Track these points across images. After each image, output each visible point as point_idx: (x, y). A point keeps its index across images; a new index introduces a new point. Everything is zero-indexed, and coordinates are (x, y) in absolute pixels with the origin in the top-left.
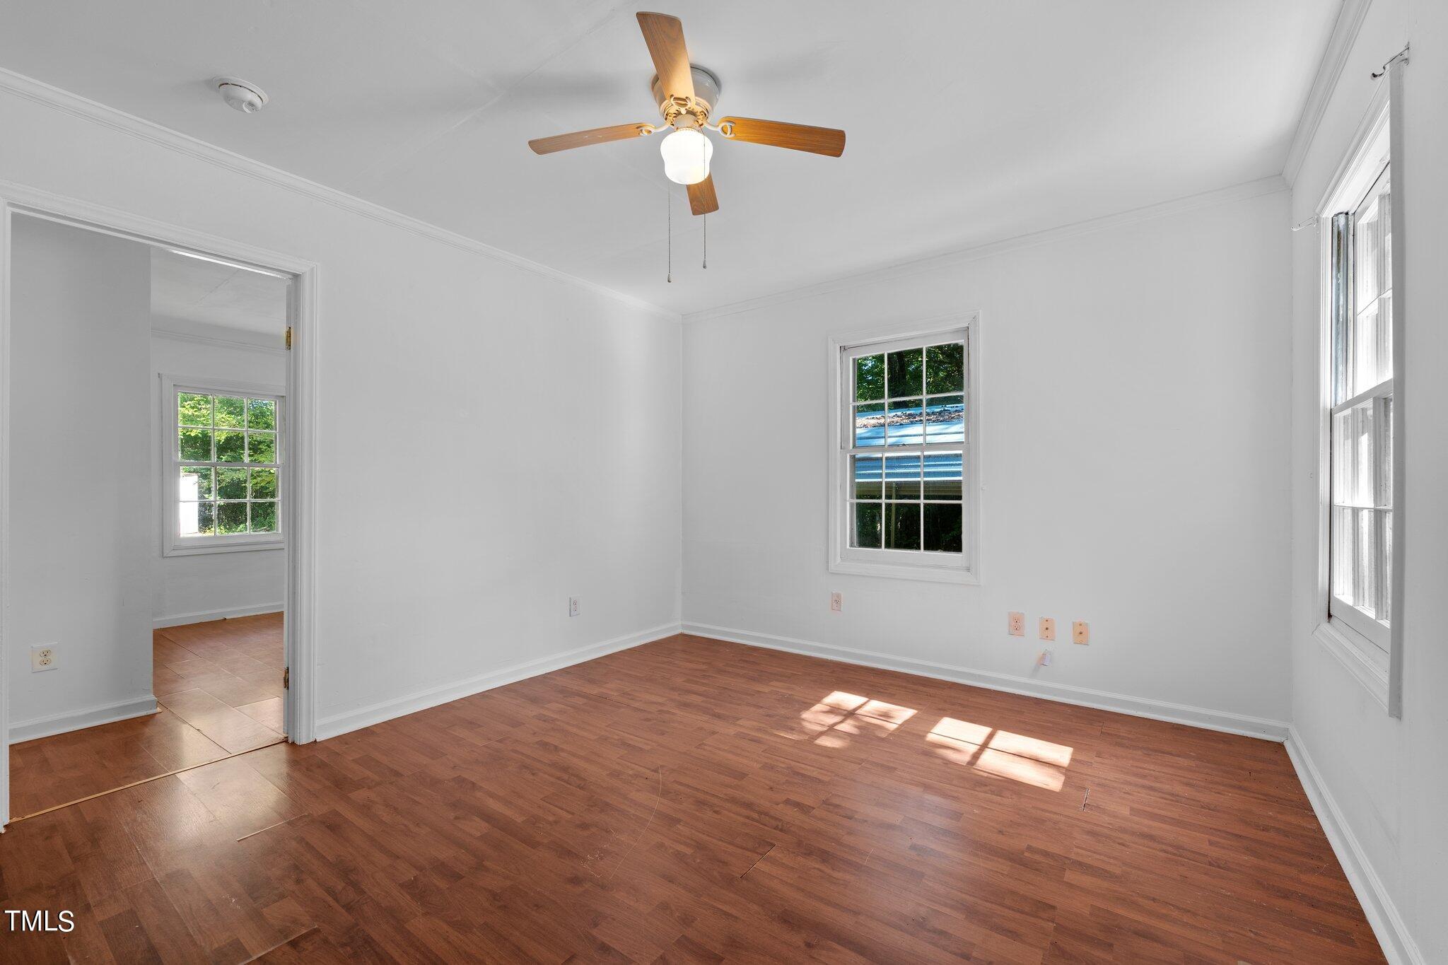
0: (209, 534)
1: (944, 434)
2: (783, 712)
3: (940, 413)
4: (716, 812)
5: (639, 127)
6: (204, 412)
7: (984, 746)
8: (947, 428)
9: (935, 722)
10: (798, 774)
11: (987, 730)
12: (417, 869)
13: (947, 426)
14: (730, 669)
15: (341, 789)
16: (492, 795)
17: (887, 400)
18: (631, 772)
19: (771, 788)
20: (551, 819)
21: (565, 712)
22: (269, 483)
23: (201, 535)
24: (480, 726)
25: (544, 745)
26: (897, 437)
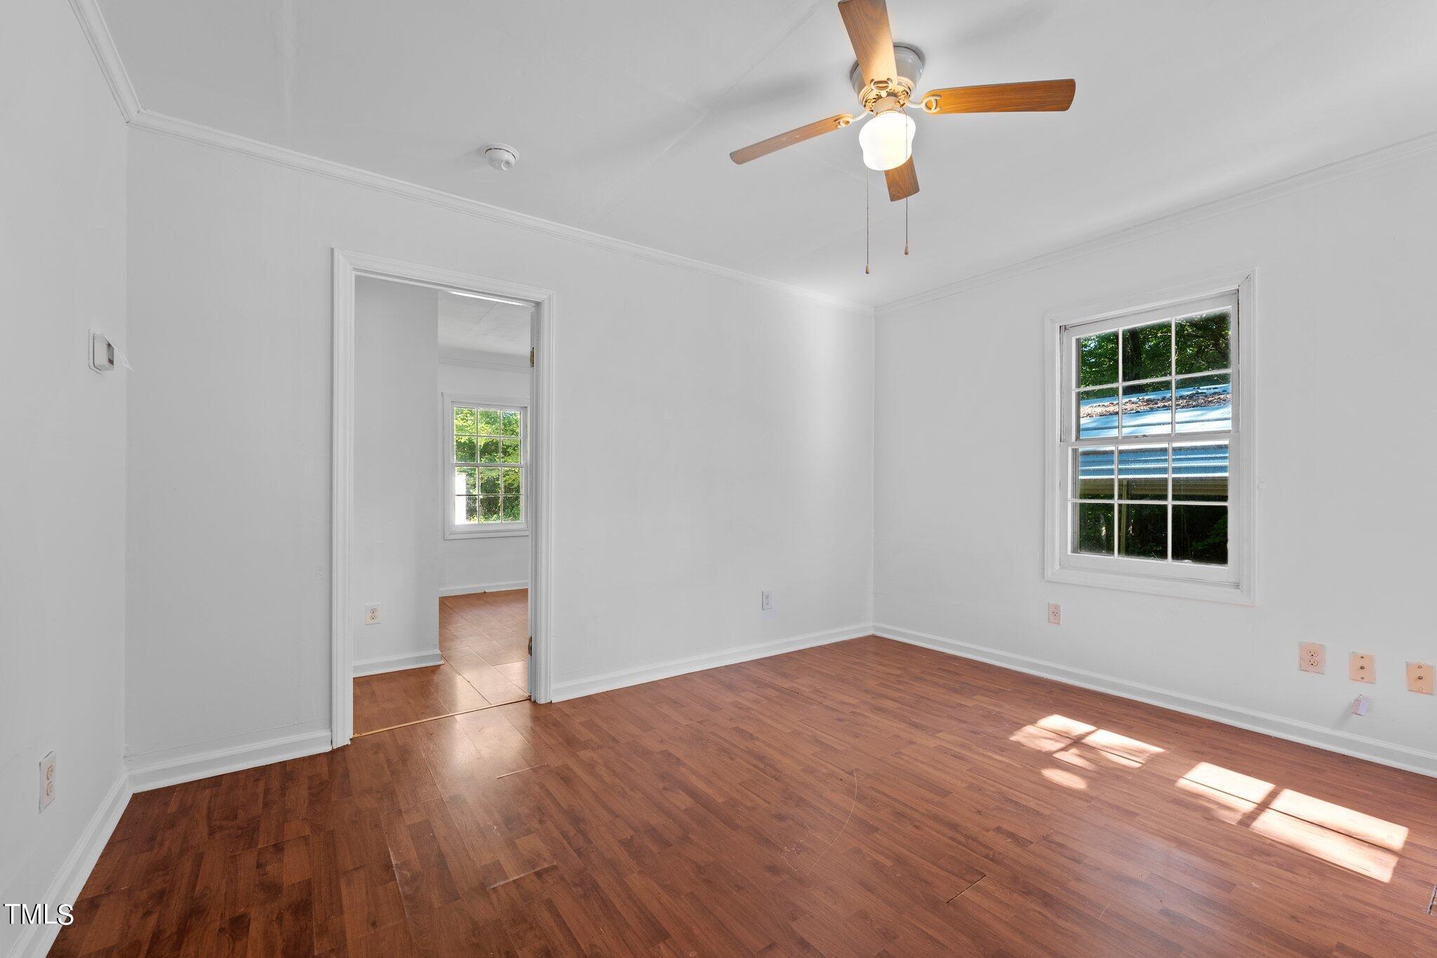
0: (475, 521)
1: (1202, 421)
2: (990, 730)
3: (1191, 397)
4: (917, 827)
5: (837, 120)
6: (470, 422)
7: (1264, 806)
8: (1202, 415)
9: (1190, 767)
10: (1011, 801)
11: (1267, 787)
12: (632, 829)
13: (1205, 412)
14: (928, 677)
15: (570, 746)
16: (694, 773)
17: (1120, 384)
18: (825, 771)
19: (979, 812)
20: (749, 804)
21: (759, 703)
22: (514, 480)
23: (468, 522)
24: (683, 706)
25: (741, 732)
26: (1135, 426)
